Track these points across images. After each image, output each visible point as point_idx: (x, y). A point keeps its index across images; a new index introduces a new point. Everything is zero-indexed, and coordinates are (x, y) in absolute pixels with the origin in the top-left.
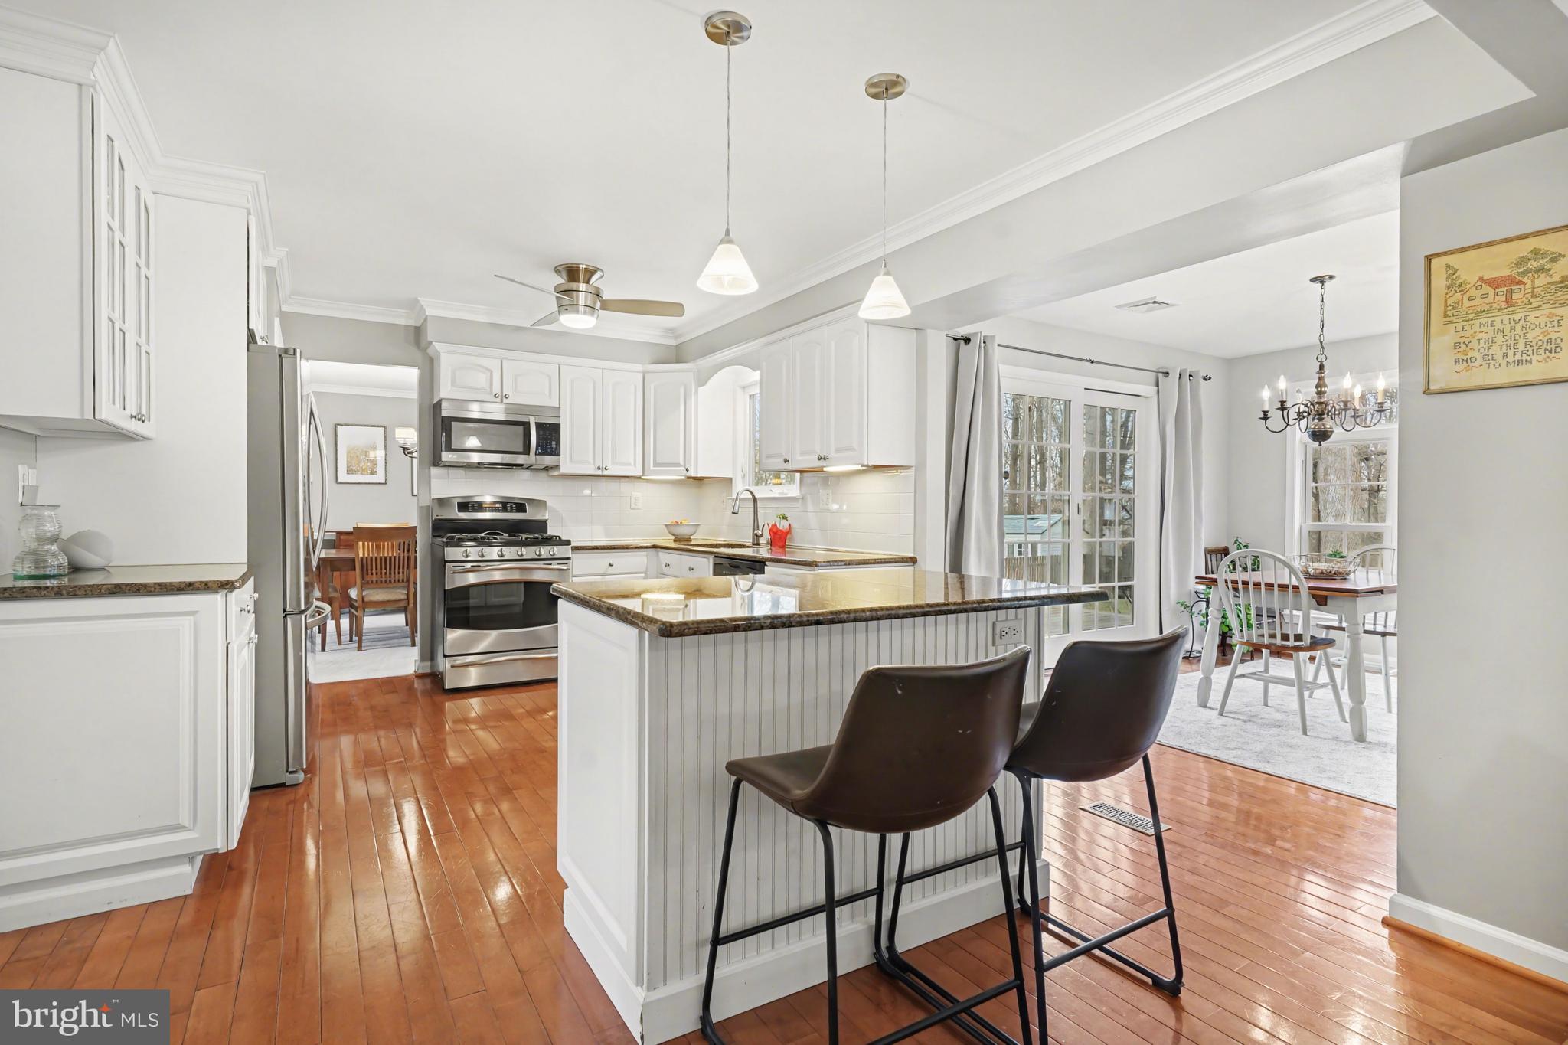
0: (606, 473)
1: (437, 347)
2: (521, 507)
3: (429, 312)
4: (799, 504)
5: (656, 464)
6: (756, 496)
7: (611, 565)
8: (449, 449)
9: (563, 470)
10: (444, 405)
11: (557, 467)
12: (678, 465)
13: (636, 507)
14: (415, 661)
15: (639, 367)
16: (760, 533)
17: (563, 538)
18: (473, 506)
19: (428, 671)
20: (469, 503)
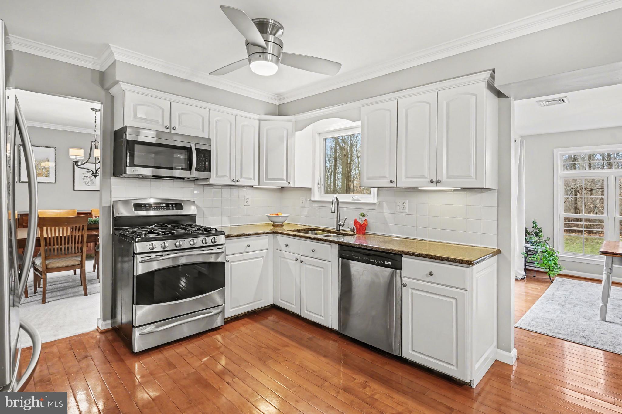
0: (237, 184)
1: (122, 86)
2: (178, 206)
3: (117, 57)
4: (375, 207)
5: (267, 179)
6: (339, 201)
7: (248, 246)
8: (132, 164)
9: (211, 181)
10: (128, 130)
11: (207, 179)
12: (283, 180)
13: (248, 204)
14: (98, 319)
15: (257, 117)
16: (343, 224)
17: (219, 230)
18: (145, 206)
19: (110, 327)
20: (142, 204)
